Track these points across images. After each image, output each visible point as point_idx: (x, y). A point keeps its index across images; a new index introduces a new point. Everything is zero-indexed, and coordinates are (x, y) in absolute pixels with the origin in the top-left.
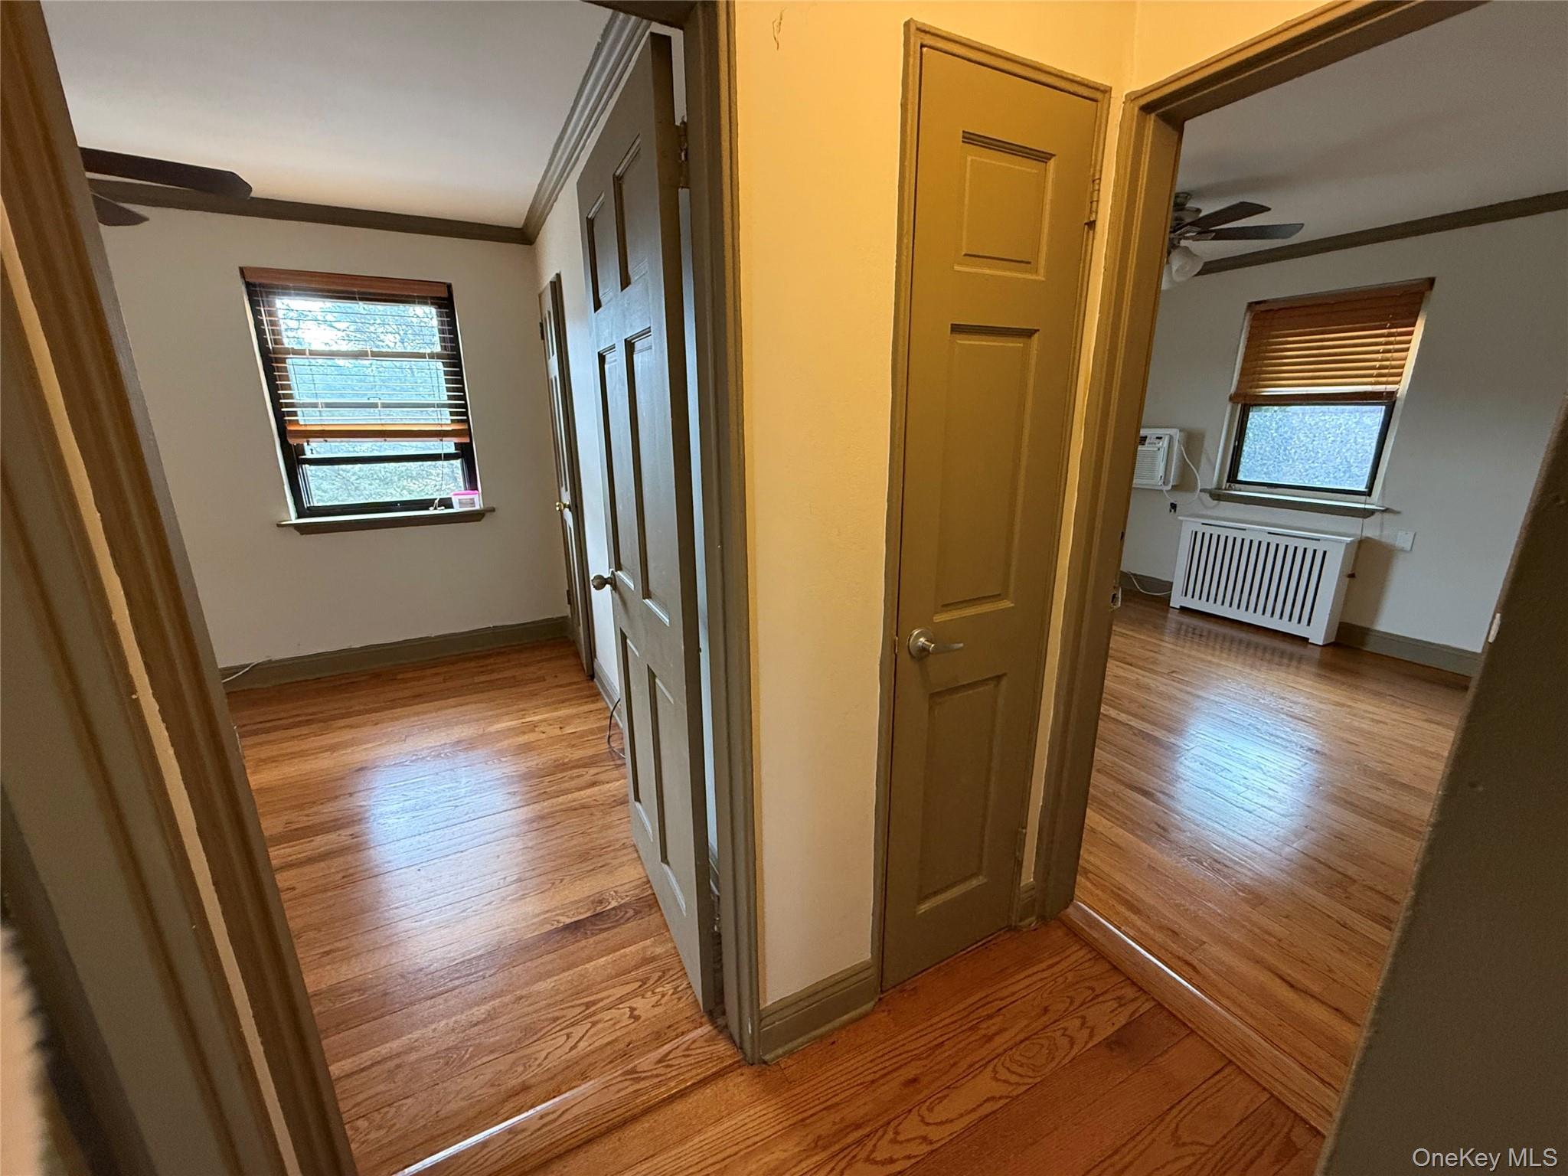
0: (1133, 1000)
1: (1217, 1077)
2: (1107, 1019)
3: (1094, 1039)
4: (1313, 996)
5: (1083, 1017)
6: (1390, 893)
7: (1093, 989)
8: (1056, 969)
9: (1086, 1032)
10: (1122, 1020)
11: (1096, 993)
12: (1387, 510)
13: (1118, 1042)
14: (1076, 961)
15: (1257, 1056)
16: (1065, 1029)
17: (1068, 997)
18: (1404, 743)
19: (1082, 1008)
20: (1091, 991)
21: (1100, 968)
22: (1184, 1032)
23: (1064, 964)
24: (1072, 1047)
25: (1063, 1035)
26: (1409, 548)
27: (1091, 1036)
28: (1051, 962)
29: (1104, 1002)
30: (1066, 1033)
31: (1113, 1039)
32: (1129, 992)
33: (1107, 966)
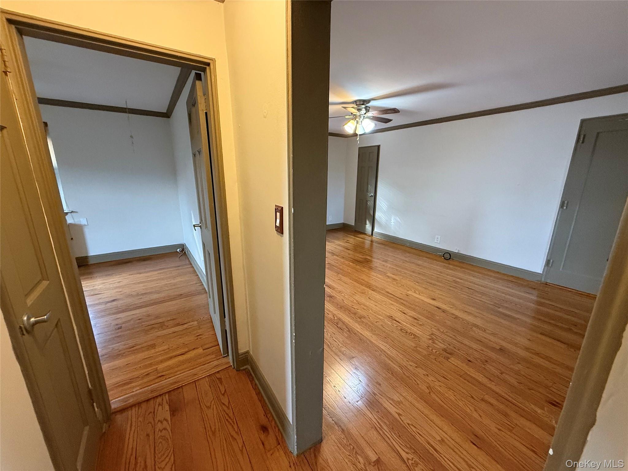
0: (163, 400)
1: (197, 387)
2: (164, 412)
3: (168, 420)
4: (188, 352)
5: (159, 421)
6: (172, 318)
7: (151, 412)
8: (134, 424)
9: (165, 422)
10: (167, 407)
11: (153, 412)
12: (72, 212)
13: (174, 411)
14: (136, 414)
15: (197, 373)
16: (159, 430)
17: (148, 424)
18: (132, 284)
19: (155, 420)
20: (151, 414)
21: (144, 406)
22: (181, 389)
23: (134, 420)
24: (168, 430)
25: (161, 431)
26: (87, 224)
27: (167, 420)
28: (129, 425)
29: (157, 410)
30: (161, 430)
31: (172, 413)
32: (159, 400)
33: (145, 404)
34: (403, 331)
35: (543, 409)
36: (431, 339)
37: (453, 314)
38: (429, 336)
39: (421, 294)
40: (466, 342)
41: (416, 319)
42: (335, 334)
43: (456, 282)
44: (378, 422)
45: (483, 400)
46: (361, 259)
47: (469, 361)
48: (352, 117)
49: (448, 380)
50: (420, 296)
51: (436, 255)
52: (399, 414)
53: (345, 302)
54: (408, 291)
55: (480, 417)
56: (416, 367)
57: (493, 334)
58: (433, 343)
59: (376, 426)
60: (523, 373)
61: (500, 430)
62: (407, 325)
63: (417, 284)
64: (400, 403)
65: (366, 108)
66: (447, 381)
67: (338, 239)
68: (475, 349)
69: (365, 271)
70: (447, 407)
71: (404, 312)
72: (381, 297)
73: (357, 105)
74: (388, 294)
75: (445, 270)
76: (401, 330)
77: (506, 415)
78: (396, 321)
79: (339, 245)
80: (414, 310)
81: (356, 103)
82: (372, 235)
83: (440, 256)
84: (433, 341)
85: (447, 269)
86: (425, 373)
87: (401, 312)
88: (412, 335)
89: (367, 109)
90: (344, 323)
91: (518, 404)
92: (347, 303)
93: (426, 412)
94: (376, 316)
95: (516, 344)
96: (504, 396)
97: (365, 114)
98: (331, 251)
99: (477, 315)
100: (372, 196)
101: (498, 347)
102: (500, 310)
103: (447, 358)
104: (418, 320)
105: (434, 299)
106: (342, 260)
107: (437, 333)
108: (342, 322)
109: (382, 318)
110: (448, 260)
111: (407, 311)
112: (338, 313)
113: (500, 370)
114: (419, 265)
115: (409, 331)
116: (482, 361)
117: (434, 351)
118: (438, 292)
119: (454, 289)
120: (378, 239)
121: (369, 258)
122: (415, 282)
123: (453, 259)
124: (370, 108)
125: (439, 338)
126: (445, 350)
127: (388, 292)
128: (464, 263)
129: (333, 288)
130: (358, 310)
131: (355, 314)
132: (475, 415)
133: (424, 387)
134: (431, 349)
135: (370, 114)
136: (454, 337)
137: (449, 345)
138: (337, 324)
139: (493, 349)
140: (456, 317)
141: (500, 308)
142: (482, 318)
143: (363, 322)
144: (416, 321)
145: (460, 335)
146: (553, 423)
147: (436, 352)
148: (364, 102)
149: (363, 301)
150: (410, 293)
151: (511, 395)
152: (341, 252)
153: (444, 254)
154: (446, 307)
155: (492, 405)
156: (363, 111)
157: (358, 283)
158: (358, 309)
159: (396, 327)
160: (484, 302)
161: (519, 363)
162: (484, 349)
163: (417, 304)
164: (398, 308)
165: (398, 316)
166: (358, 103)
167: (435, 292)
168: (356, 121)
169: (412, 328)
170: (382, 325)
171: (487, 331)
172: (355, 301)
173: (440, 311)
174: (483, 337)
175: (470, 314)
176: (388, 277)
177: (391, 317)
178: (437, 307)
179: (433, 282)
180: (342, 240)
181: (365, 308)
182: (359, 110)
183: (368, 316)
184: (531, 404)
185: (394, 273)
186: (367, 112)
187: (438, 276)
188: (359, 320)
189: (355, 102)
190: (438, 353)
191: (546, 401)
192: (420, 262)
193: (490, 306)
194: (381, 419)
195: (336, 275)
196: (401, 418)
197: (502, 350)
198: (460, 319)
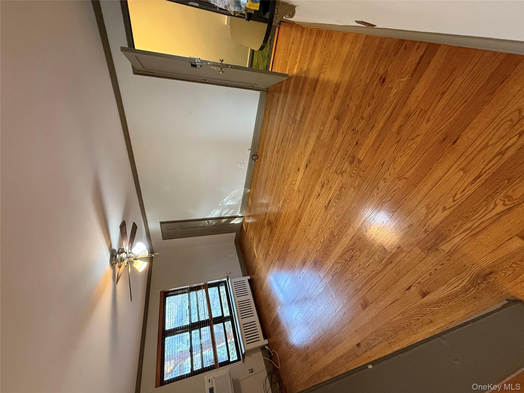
34: (339, 198)
35: (392, 88)
36: (342, 173)
37: (311, 155)
38: (338, 175)
39: (295, 180)
40: (337, 145)
41: (323, 185)
42: (360, 265)
43: (278, 152)
44: (464, 232)
45: (398, 133)
46: (269, 229)
47: (357, 143)
48: (129, 265)
49: (384, 162)
50: (298, 180)
51: (255, 166)
52: (444, 209)
53: (319, 249)
54: (294, 190)
55: (419, 137)
56: (378, 188)
57: (324, 124)
58: (345, 173)
59: (469, 235)
60: (358, 103)
61: (428, 120)
62: (331, 193)
63: (285, 182)
64: (428, 207)
65: (119, 253)
66: (386, 162)
67: (251, 247)
68: (344, 139)
69: (280, 227)
70: (418, 163)
71: (318, 196)
72: (305, 214)
73: (116, 263)
74: (302, 207)
75: (267, 159)
76: (338, 199)
77: (408, 115)
78: (329, 203)
79: (257, 247)
80: (314, 186)
81: (114, 264)
82: (242, 217)
83: (255, 162)
84: (343, 172)
85: (266, 157)
86: (382, 181)
87: (318, 197)
88: (342, 190)
89: (122, 251)
90: (344, 254)
91: (392, 106)
92: (320, 247)
93: (430, 183)
94: (328, 221)
95: (329, 109)
96: (388, 116)
97: (126, 253)
98: (264, 256)
99: (307, 136)
100: (208, 222)
101: (336, 121)
102: (298, 119)
103: (360, 161)
104: (324, 184)
105: (299, 169)
106: (272, 246)
107: (334, 168)
108: (343, 255)
109: (329, 215)
110: (258, 157)
111: (315, 193)
112: (333, 257)
113: (359, 120)
114: (266, 180)
115: (338, 192)
116: (355, 134)
117: (354, 172)
118: (290, 165)
119: (285, 153)
120: (246, 211)
121: (266, 222)
122: (283, 184)
123: (257, 153)
124: (120, 249)
125: (338, 168)
126: (351, 163)
127: (299, 208)
128: (259, 145)
129: (305, 259)
130: (326, 237)
131: (330, 241)
132: (419, 139)
133: (401, 184)
134: (352, 175)
135: (126, 248)
136: (334, 155)
137: (344, 159)
138: (347, 260)
139: (339, 126)
140: (313, 152)
141: (296, 120)
142: (310, 132)
143: (338, 234)
144: (325, 186)
145: (331, 150)
146: (404, 81)
147: (355, 170)
148: (113, 254)
149: (313, 231)
150: (296, 189)
151: (384, 111)
152: (264, 246)
153: (253, 160)
154: (305, 160)
155: (401, 126)
156: (124, 255)
157: (294, 234)
158: (324, 237)
159: (335, 203)
160: (293, 131)
161: (348, 106)
162: (341, 131)
163: (306, 184)
164: (314, 200)
165: (323, 201)
166: (114, 262)
167: (291, 168)
168: (134, 261)
169: (334, 189)
170: (337, 216)
171: (322, 128)
172: (316, 239)
173: (309, 165)
174: (328, 133)
175: (307, 142)
176: (283, 206)
177: (326, 207)
178: (306, 167)
179: (281, 170)
180: (252, 244)
181: (320, 231)
182: (122, 260)
183: (329, 229)
184: (389, 97)
185: (278, 201)
186: (124, 252)
187: (274, 165)
188: (336, 238)
189: (112, 265)
190: (356, 169)
191: (382, 85)
192: (264, 179)
193: (296, 127)
194: (458, 228)
195: (289, 254)
196: (449, 208)
197: (338, 118)
198: (315, 150)
